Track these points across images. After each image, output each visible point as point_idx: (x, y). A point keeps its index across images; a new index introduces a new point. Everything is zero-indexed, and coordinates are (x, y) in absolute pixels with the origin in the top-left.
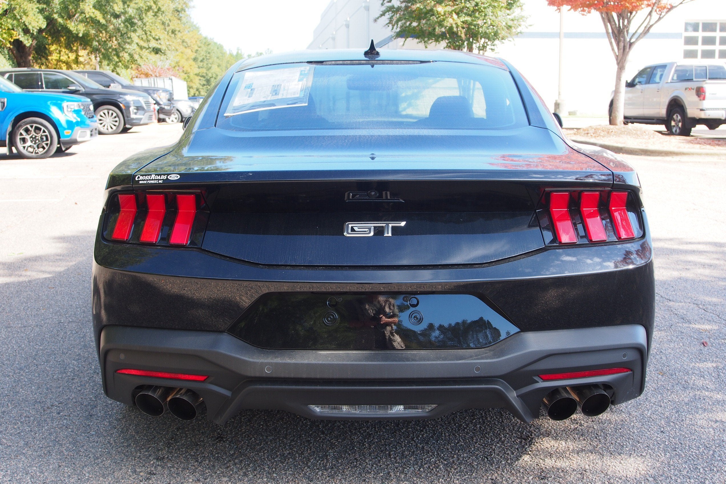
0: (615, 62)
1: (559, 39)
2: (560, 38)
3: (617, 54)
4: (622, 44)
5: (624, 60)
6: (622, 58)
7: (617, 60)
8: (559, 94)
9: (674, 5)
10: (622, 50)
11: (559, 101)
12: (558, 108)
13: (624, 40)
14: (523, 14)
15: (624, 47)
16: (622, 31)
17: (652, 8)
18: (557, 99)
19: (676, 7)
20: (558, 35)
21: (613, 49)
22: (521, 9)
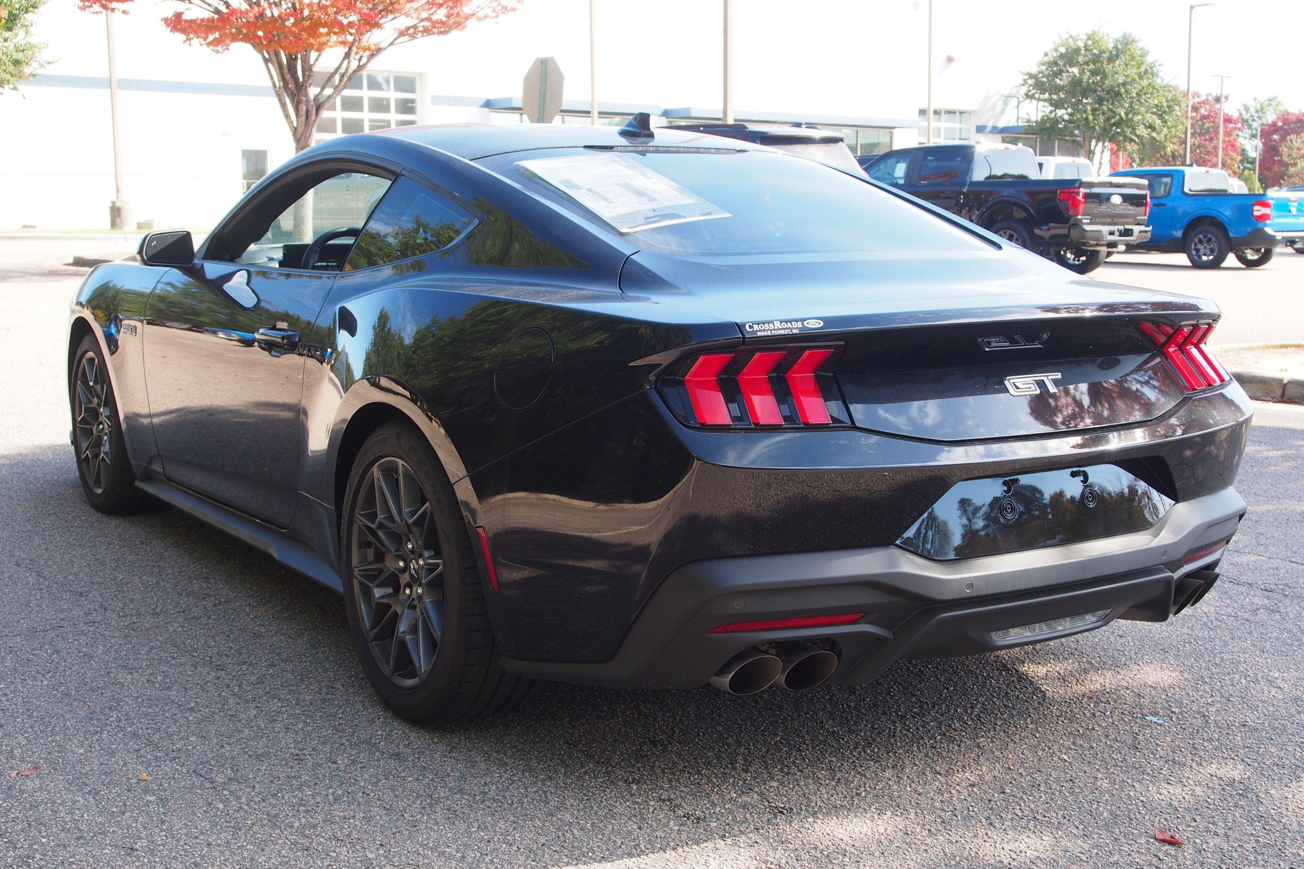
0: (292, 138)
1: (109, 90)
2: (111, 88)
3: (295, 125)
4: (303, 108)
5: (307, 135)
6: (304, 132)
7: (295, 134)
8: (118, 191)
9: (382, 46)
10: (304, 118)
11: (118, 204)
12: (119, 215)
13: (307, 101)
14: (33, 40)
15: (307, 112)
16: (303, 85)
17: (350, 49)
18: (114, 199)
19: (385, 49)
20: (108, 83)
21: (287, 116)
22: (27, 32)
